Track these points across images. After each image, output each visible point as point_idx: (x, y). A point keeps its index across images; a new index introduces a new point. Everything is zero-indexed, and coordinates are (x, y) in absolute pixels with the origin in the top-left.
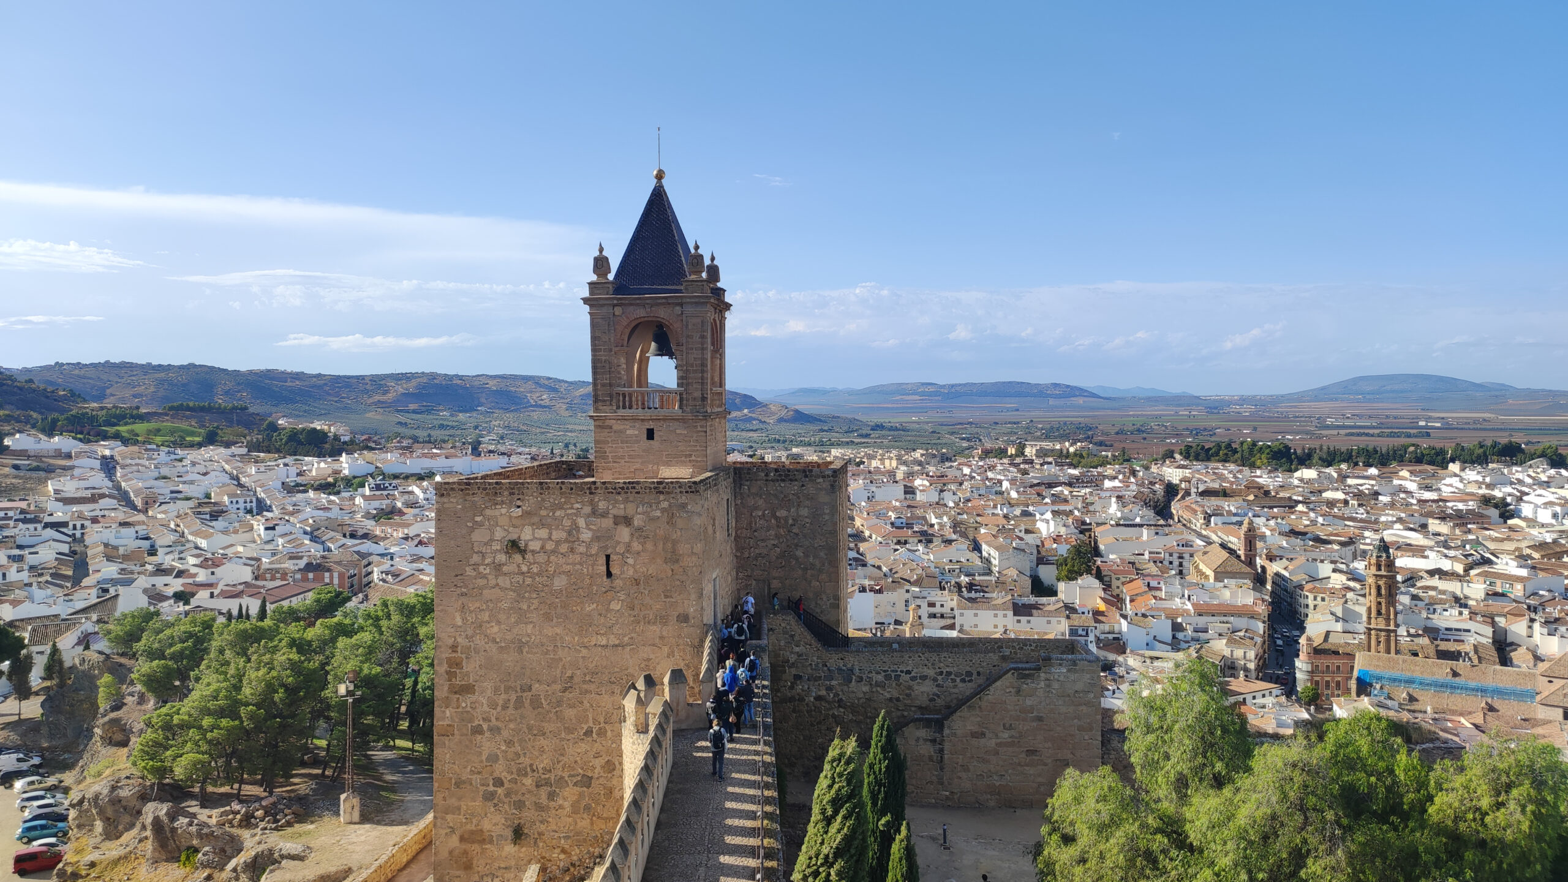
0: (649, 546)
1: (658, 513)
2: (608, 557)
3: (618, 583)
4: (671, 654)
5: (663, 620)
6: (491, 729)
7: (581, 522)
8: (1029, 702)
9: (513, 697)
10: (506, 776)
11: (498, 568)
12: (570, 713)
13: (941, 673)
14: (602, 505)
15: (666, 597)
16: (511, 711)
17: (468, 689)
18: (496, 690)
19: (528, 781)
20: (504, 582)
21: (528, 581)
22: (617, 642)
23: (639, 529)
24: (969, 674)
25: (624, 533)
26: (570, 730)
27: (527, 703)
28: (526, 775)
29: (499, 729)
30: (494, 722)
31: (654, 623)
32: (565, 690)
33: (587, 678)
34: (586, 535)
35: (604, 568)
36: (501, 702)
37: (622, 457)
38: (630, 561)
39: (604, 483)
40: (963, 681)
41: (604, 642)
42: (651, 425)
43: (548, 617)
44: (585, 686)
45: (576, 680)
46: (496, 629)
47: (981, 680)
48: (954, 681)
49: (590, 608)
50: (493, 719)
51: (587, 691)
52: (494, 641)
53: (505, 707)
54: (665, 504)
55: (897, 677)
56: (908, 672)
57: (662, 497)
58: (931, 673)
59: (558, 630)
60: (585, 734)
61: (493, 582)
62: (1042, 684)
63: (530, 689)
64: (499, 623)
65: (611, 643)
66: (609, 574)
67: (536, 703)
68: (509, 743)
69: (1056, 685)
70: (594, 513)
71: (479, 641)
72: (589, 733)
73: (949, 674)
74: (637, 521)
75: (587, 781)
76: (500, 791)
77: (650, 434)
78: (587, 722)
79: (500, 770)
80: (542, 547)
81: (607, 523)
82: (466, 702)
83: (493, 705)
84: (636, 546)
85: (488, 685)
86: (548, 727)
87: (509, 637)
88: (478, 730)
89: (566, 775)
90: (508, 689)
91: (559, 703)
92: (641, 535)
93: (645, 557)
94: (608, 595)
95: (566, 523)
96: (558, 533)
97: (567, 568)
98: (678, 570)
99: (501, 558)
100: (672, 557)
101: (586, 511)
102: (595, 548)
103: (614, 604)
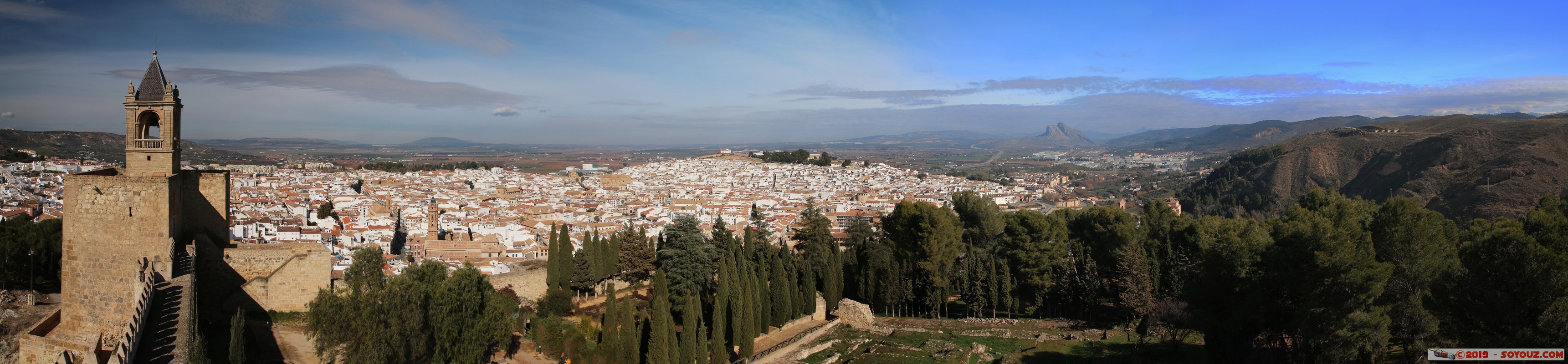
0: (147, 204)
1: (151, 191)
2: (130, 208)
3: (134, 219)
4: (156, 249)
5: (153, 235)
6: (83, 275)
7: (120, 193)
8: (302, 269)
9: (92, 263)
10: (89, 295)
11: (87, 211)
12: (114, 271)
13: (267, 259)
14: (129, 187)
15: (154, 225)
16: (91, 269)
18: (85, 259)
20: (89, 216)
21: (99, 216)
22: (133, 243)
23: (143, 197)
24: (279, 259)
25: (137, 198)
26: (114, 279)
27: (97, 266)
28: (96, 295)
29: (86, 276)
30: (84, 273)
31: (149, 236)
32: (112, 262)
33: (122, 257)
34: (122, 199)
35: (129, 212)
36: (87, 265)
37: (138, 167)
38: (140, 210)
39: (130, 178)
40: (277, 261)
41: (128, 243)
42: (149, 154)
43: (106, 232)
44: (120, 261)
45: (117, 258)
46: (86, 235)
47: (284, 262)
48: (272, 262)
49: (123, 228)
50: (84, 271)
51: (121, 263)
52: (85, 240)
53: (89, 267)
54: (154, 187)
55: (250, 260)
56: (254, 258)
57: (153, 184)
58: (263, 258)
59: (111, 237)
60: (120, 280)
61: (85, 216)
62: (308, 262)
63: (99, 261)
64: (87, 232)
65: (131, 244)
66: (131, 215)
67: (101, 266)
68: (90, 281)
69: (313, 262)
70: (126, 190)
71: (79, 239)
72: (122, 280)
73: (271, 259)
74: (143, 194)
77: (149, 158)
78: (121, 275)
79: (86, 292)
80: (105, 203)
81: (131, 194)
83: (84, 265)
84: (142, 204)
85: (82, 257)
86: (106, 276)
87: (91, 238)
88: (78, 275)
90: (90, 260)
91: (110, 267)
92: (144, 200)
93: (146, 209)
94: (130, 224)
95: (114, 193)
96: (111, 197)
97: (114, 212)
98: (159, 215)
99: (89, 206)
100: (157, 209)
101: (123, 188)
102: (126, 205)
103: (132, 228)
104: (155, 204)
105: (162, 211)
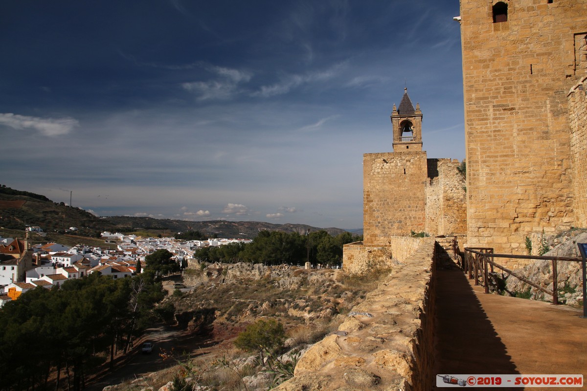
0: (415, 166)
1: (417, 159)
2: (405, 169)
3: (407, 175)
4: (420, 191)
5: (418, 183)
7: (398, 161)
9: (382, 203)
10: (381, 221)
11: (378, 173)
12: (396, 206)
14: (403, 157)
15: (419, 178)
16: (382, 206)
17: (372, 201)
18: (378, 201)
19: (386, 222)
20: (380, 176)
21: (386, 176)
22: (407, 189)
25: (408, 163)
26: (396, 210)
27: (386, 204)
28: (386, 221)
30: (378, 209)
31: (416, 184)
32: (395, 201)
34: (399, 164)
38: (410, 170)
43: (390, 184)
46: (378, 187)
49: (400, 181)
52: (378, 190)
53: (380, 205)
54: (418, 157)
59: (393, 187)
61: (377, 176)
63: (386, 201)
64: (379, 185)
65: (405, 189)
66: (405, 173)
67: (388, 204)
68: (382, 213)
70: (402, 159)
71: (374, 190)
72: (401, 210)
74: (412, 161)
75: (400, 222)
76: (379, 224)
77: (407, 146)
79: (379, 220)
80: (389, 168)
81: (405, 161)
82: (371, 204)
83: (377, 204)
84: (411, 167)
85: (376, 200)
86: (391, 209)
87: (381, 188)
88: (374, 211)
89: (395, 220)
90: (381, 201)
91: (393, 204)
92: (413, 164)
93: (414, 169)
94: (405, 178)
95: (394, 162)
96: (392, 164)
97: (395, 172)
98: (422, 172)
99: (379, 170)
100: (420, 169)
101: (399, 159)
102: (402, 168)
103: (406, 180)
104: (419, 166)
105: (423, 169)
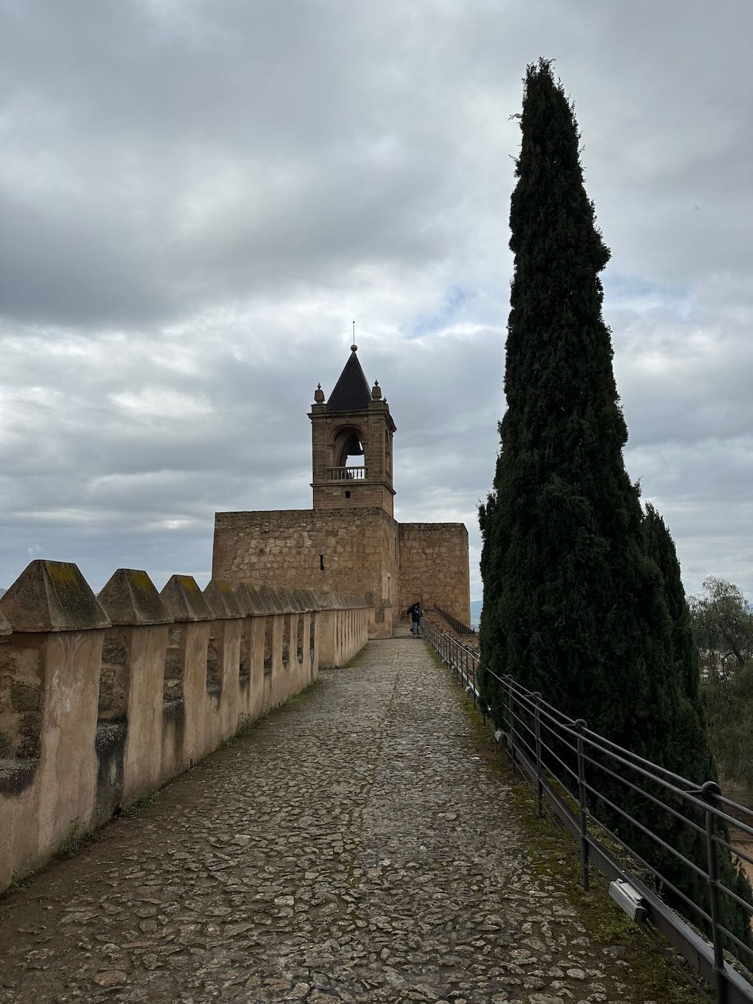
0: (348, 549)
1: (354, 528)
2: (322, 557)
3: (328, 572)
7: (305, 535)
11: (252, 566)
14: (319, 525)
15: (359, 581)
21: (271, 574)
23: (342, 539)
25: (332, 541)
34: (308, 543)
35: (319, 563)
38: (336, 559)
42: (348, 489)
54: (358, 522)
57: (356, 518)
61: (248, 575)
66: (322, 568)
70: (314, 529)
74: (342, 532)
77: (348, 495)
80: (281, 552)
81: (322, 535)
84: (340, 549)
92: (343, 542)
93: (345, 556)
95: (296, 536)
96: (290, 543)
97: (295, 565)
99: (254, 559)
100: (363, 556)
101: (309, 527)
102: (314, 551)
103: (325, 587)
104: (361, 548)
